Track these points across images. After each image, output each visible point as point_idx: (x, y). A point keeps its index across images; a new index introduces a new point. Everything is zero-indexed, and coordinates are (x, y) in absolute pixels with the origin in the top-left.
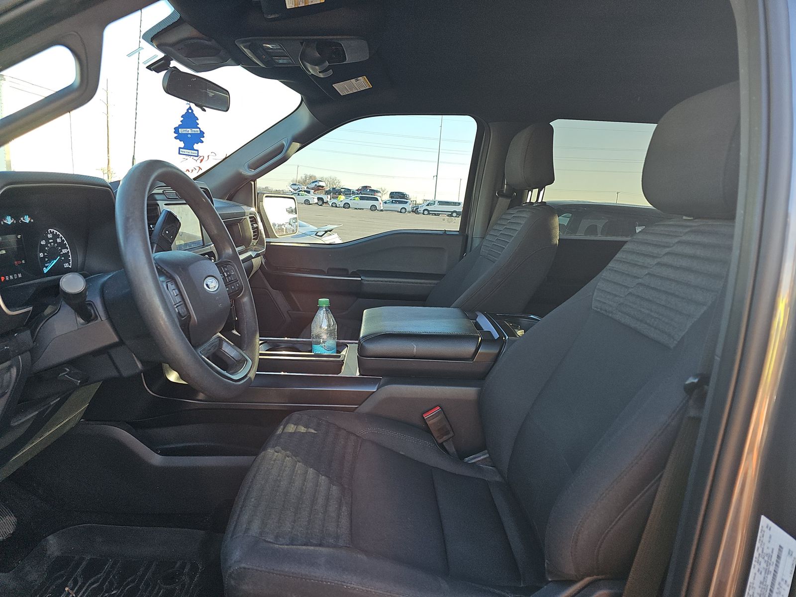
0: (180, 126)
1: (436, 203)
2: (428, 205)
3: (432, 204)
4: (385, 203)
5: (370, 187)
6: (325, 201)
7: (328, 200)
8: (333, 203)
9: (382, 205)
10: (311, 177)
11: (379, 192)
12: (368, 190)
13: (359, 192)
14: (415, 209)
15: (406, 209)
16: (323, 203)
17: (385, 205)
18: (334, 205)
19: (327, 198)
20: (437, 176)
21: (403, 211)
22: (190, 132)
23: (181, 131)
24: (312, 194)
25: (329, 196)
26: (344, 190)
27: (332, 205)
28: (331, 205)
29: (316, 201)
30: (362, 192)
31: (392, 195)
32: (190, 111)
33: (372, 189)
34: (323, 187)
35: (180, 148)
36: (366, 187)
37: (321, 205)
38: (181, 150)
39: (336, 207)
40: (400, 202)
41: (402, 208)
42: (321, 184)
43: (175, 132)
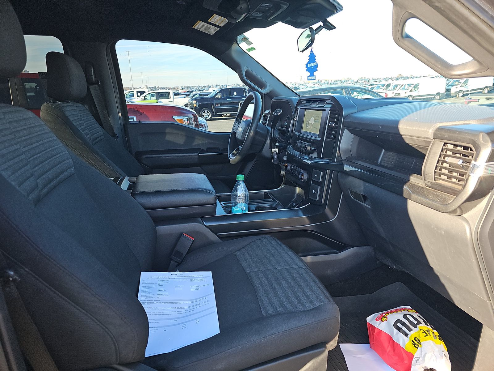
0: (308, 63)
22: (312, 65)
23: (309, 65)
32: (312, 52)
35: (308, 76)
38: (309, 77)
43: (306, 67)
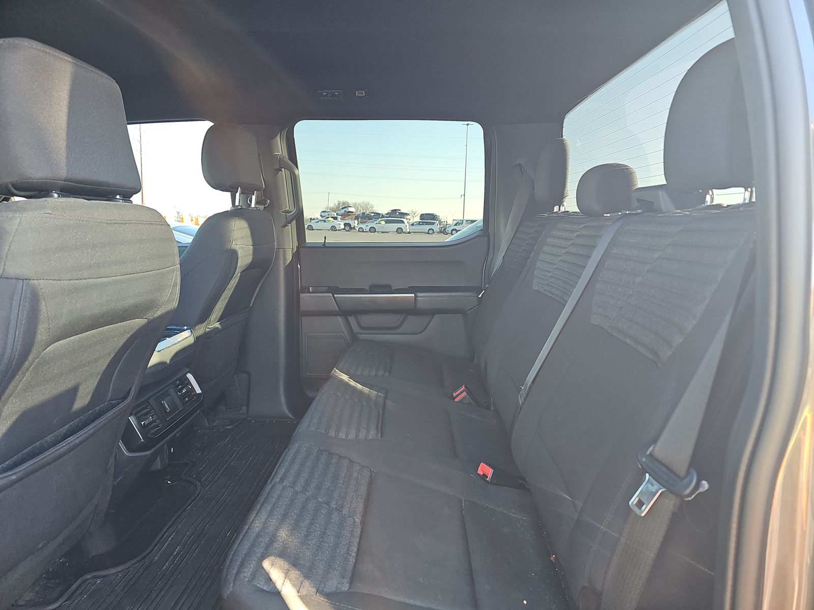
1: (464, 222)
2: (456, 225)
3: (460, 223)
4: (413, 225)
5: (400, 210)
6: (352, 227)
7: (356, 225)
8: (359, 228)
9: (408, 227)
10: (344, 203)
11: (409, 214)
12: (398, 213)
13: (388, 216)
14: (443, 229)
15: (433, 230)
16: (351, 228)
17: (411, 227)
18: (361, 230)
19: (355, 223)
20: (464, 195)
21: (431, 232)
24: (339, 220)
25: (356, 221)
26: (373, 214)
27: (359, 231)
28: (357, 230)
29: (342, 227)
30: (392, 216)
31: (423, 216)
33: (402, 212)
34: (352, 212)
36: (396, 210)
37: (348, 231)
39: (363, 231)
40: (427, 224)
41: (430, 229)
42: (350, 209)
